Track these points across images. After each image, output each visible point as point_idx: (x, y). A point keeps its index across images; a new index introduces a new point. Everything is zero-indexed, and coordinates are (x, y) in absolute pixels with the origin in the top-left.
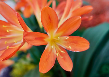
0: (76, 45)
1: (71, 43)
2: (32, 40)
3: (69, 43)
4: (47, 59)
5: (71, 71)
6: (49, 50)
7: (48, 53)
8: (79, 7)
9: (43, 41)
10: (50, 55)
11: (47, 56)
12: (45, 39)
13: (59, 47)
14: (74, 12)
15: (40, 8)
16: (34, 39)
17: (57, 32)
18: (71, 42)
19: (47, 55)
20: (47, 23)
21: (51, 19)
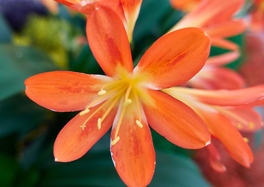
0: (132, 150)
1: (132, 139)
2: (101, 31)
3: (131, 131)
4: (68, 89)
5: (56, 160)
6: (95, 87)
7: (85, 87)
8: (240, 126)
9: (114, 63)
10: (83, 91)
11: (77, 84)
12: (119, 65)
13: (112, 110)
14: (222, 116)
15: (206, 25)
16: (106, 36)
17: (150, 91)
18: (135, 137)
19: (79, 86)
20: (164, 56)
21: (179, 63)
